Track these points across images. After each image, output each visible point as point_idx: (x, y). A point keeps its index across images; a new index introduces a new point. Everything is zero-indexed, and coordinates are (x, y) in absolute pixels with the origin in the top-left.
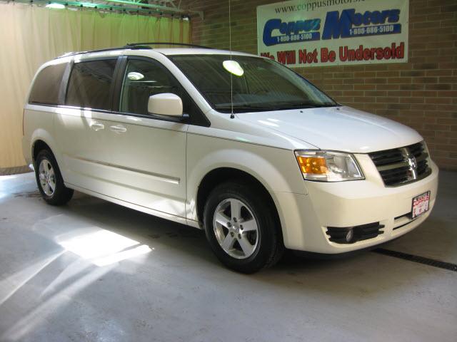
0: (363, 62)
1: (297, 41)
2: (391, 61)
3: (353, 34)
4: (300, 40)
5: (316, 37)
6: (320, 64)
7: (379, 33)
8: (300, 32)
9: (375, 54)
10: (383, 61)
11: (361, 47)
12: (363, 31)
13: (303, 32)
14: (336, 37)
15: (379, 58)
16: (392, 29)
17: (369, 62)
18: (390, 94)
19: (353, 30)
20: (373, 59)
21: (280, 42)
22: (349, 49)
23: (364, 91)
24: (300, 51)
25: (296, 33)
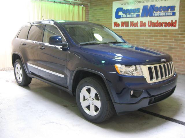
0: (158, 28)
1: (130, 17)
2: (170, 28)
3: (154, 15)
4: (131, 17)
5: (138, 16)
6: (139, 28)
7: (165, 16)
8: (131, 14)
9: (164, 25)
10: (167, 28)
11: (158, 21)
12: (159, 15)
13: (133, 14)
14: (147, 16)
15: (165, 26)
16: (171, 14)
17: (161, 28)
18: (170, 42)
19: (154, 14)
20: (162, 26)
21: (122, 18)
22: (152, 22)
23: (158, 40)
24: (131, 22)
25: (129, 14)
